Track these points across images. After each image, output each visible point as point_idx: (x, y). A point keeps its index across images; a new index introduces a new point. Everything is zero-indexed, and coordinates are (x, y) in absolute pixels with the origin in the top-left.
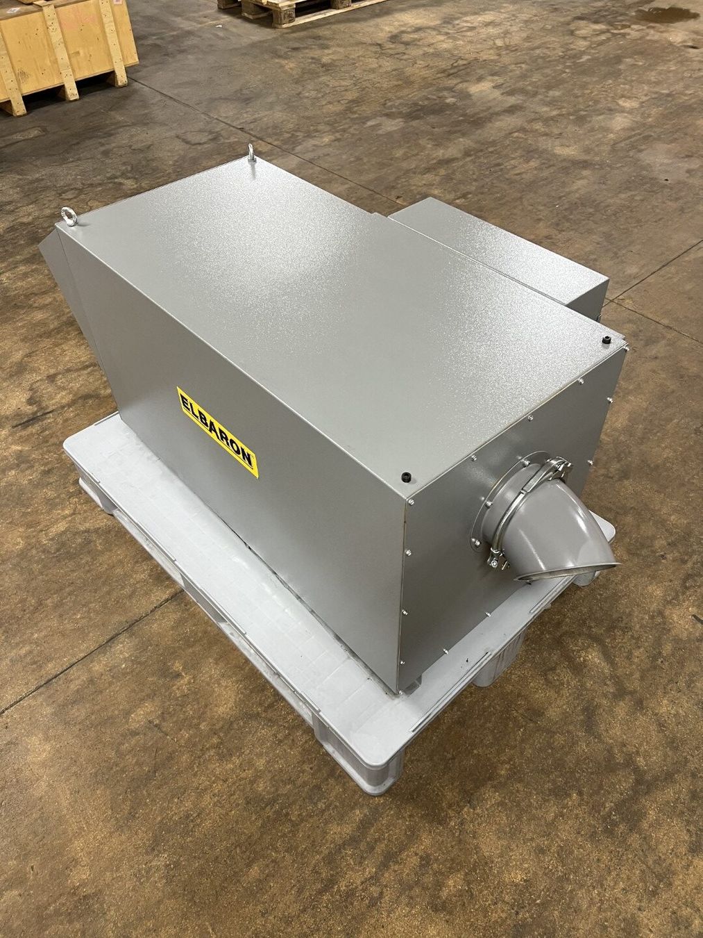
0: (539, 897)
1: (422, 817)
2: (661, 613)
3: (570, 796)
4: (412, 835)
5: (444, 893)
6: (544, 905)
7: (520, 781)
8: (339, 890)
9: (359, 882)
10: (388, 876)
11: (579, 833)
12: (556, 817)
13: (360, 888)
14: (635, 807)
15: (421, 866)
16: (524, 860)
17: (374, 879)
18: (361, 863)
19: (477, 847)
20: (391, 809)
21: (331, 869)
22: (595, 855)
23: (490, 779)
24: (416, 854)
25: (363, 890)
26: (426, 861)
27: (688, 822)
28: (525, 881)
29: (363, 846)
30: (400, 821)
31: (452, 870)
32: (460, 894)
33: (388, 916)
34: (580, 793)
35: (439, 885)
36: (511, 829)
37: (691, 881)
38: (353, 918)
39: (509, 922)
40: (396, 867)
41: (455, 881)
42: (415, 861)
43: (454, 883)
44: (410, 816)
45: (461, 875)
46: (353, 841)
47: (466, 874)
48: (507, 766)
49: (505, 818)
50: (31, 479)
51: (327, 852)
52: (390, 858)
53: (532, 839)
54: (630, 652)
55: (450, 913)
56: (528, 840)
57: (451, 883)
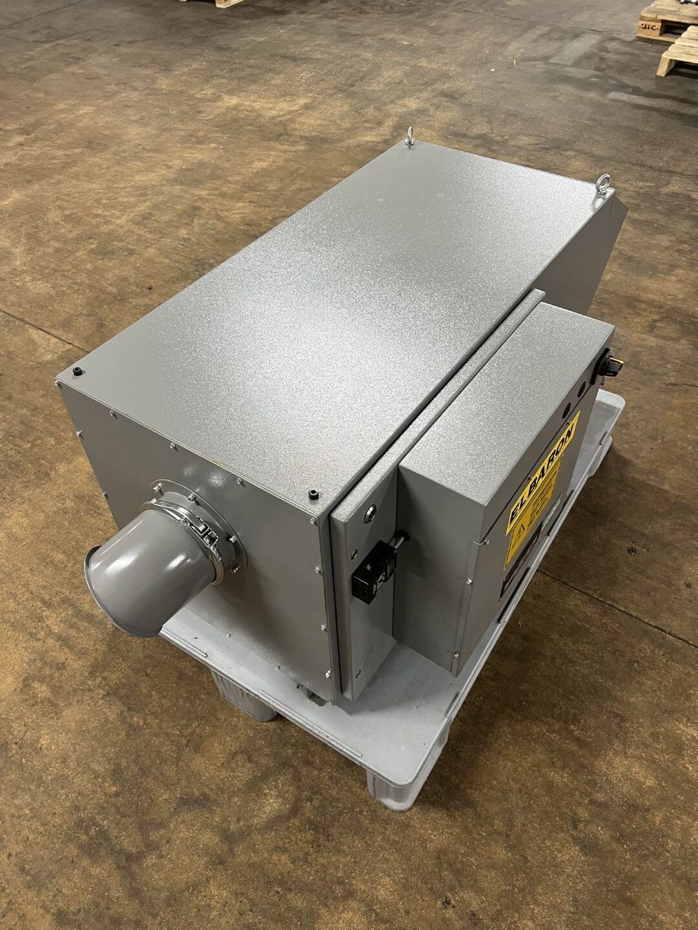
0: (27, 761)
1: (96, 658)
2: (350, 894)
3: (114, 784)
4: (82, 653)
5: (36, 685)
6: (21, 766)
7: (128, 736)
8: (43, 611)
9: (48, 623)
10: (51, 642)
11: (79, 794)
12: (95, 772)
13: (44, 625)
14: (103, 853)
15: (58, 664)
16: (57, 745)
17: (50, 633)
18: (61, 621)
19: (70, 705)
20: (103, 633)
21: (58, 603)
22: (59, 810)
23: (129, 709)
24: (66, 659)
25: (42, 628)
26: (61, 667)
28: (41, 748)
29: (75, 620)
30: (92, 642)
31: (53, 688)
32: (35, 697)
33: (23, 647)
34: (117, 795)
35: (42, 680)
36: (84, 731)
37: (32, 911)
38: (24, 624)
39: (11, 737)
40: (57, 646)
41: (44, 691)
42: (62, 659)
43: (42, 690)
44: (97, 650)
45: (49, 695)
46: (78, 613)
47: (49, 699)
48: (141, 723)
49: (94, 725)
51: (71, 597)
52: (64, 641)
53: (75, 751)
54: (285, 850)
55: (22, 691)
56: (75, 747)
57: (44, 688)
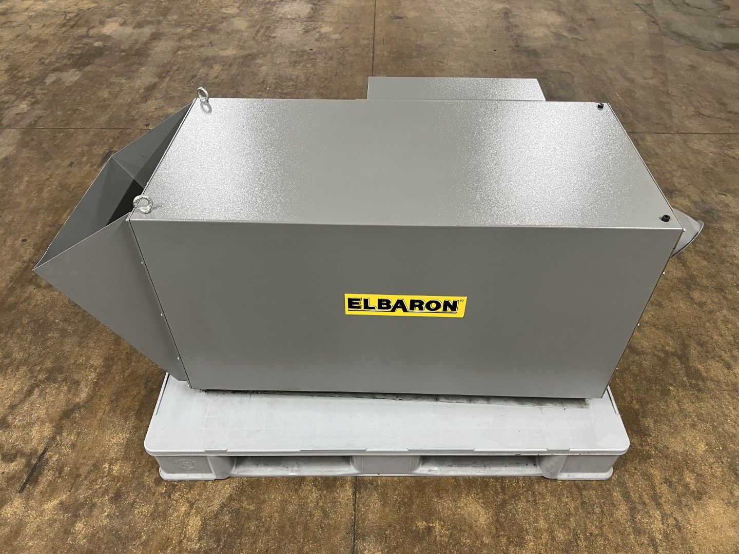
0: (719, 446)
1: (639, 463)
3: (669, 390)
4: (648, 477)
5: (693, 487)
6: (725, 448)
7: (647, 403)
8: (660, 540)
9: (661, 526)
10: (667, 507)
11: (693, 403)
12: (678, 405)
13: (665, 527)
14: (693, 370)
15: (670, 486)
16: (695, 437)
17: (664, 517)
18: (650, 516)
19: (674, 452)
20: (624, 475)
21: (644, 535)
22: (709, 406)
23: (637, 415)
24: (661, 483)
25: (668, 527)
26: (667, 481)
27: (713, 358)
28: (707, 445)
29: (639, 507)
30: (635, 477)
31: (681, 474)
32: (696, 479)
33: (691, 525)
34: (671, 385)
35: (686, 486)
36: (673, 429)
38: (682, 544)
39: (725, 470)
40: (663, 500)
41: (689, 477)
42: (664, 487)
43: (689, 478)
44: (635, 469)
45: (686, 472)
46: (633, 509)
47: (687, 469)
48: (634, 402)
49: (665, 426)
50: (108, 515)
51: (631, 529)
52: (656, 498)
53: (685, 424)
55: (706, 493)
56: (684, 426)
57: (688, 479)
